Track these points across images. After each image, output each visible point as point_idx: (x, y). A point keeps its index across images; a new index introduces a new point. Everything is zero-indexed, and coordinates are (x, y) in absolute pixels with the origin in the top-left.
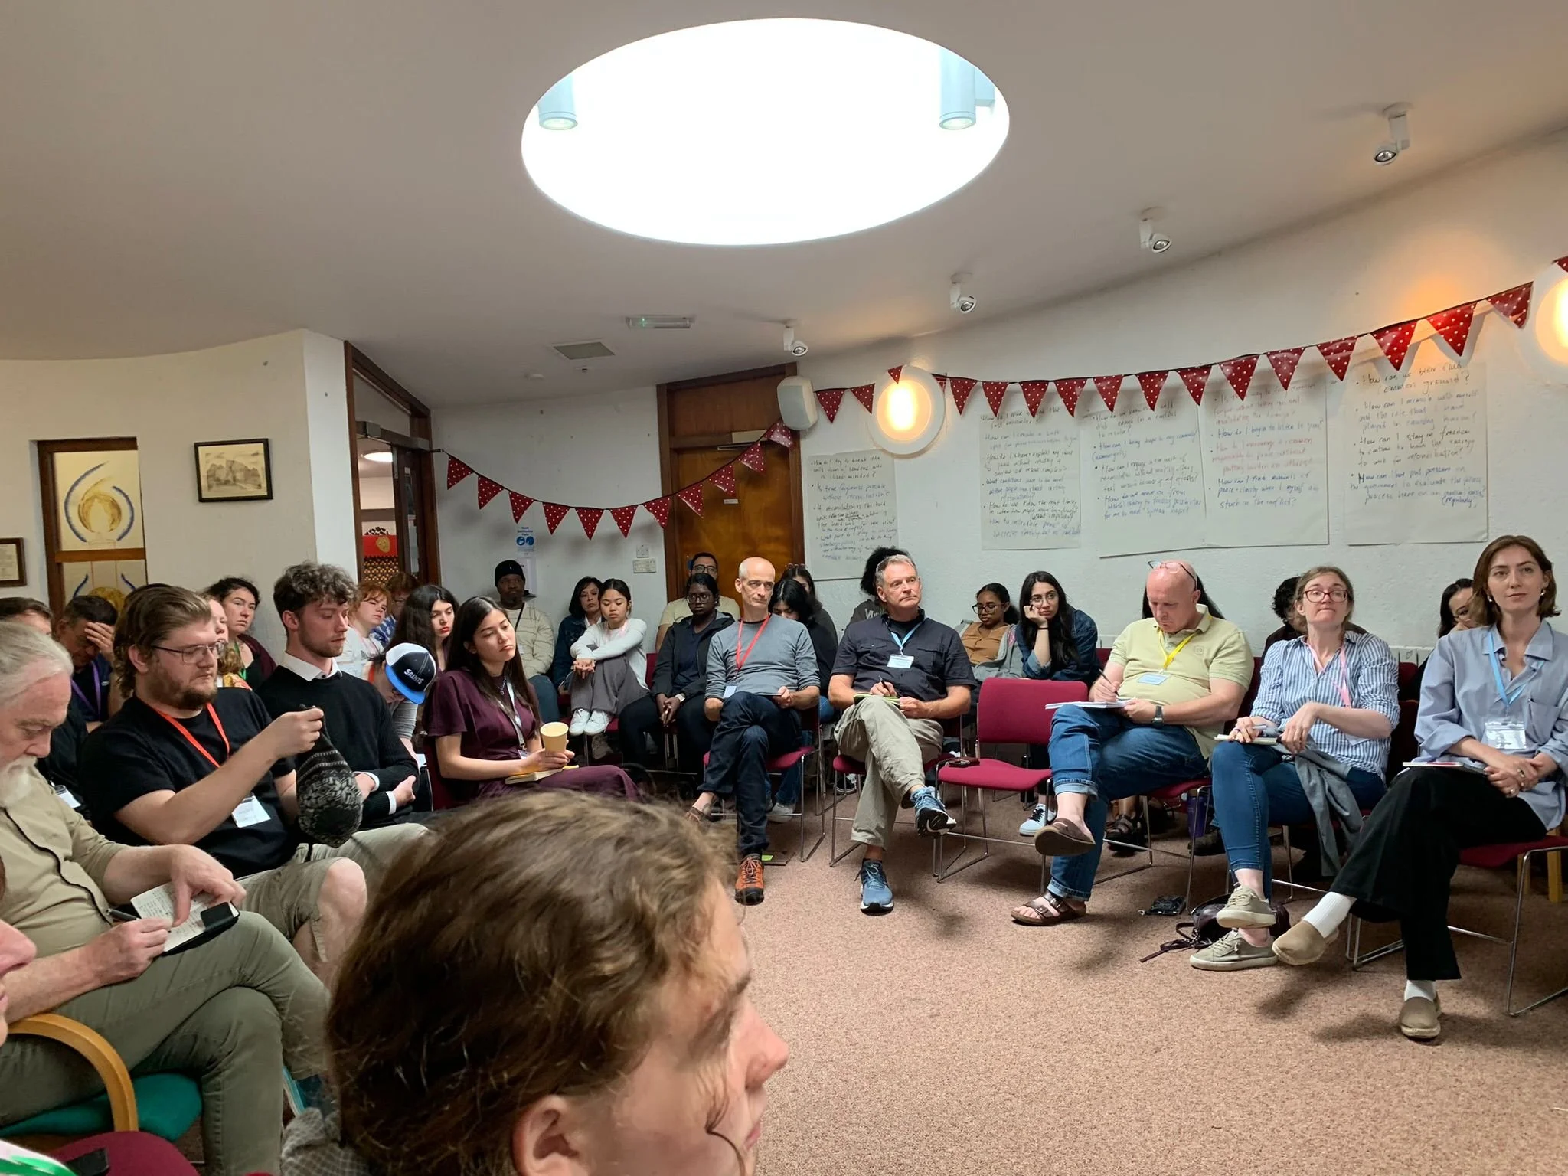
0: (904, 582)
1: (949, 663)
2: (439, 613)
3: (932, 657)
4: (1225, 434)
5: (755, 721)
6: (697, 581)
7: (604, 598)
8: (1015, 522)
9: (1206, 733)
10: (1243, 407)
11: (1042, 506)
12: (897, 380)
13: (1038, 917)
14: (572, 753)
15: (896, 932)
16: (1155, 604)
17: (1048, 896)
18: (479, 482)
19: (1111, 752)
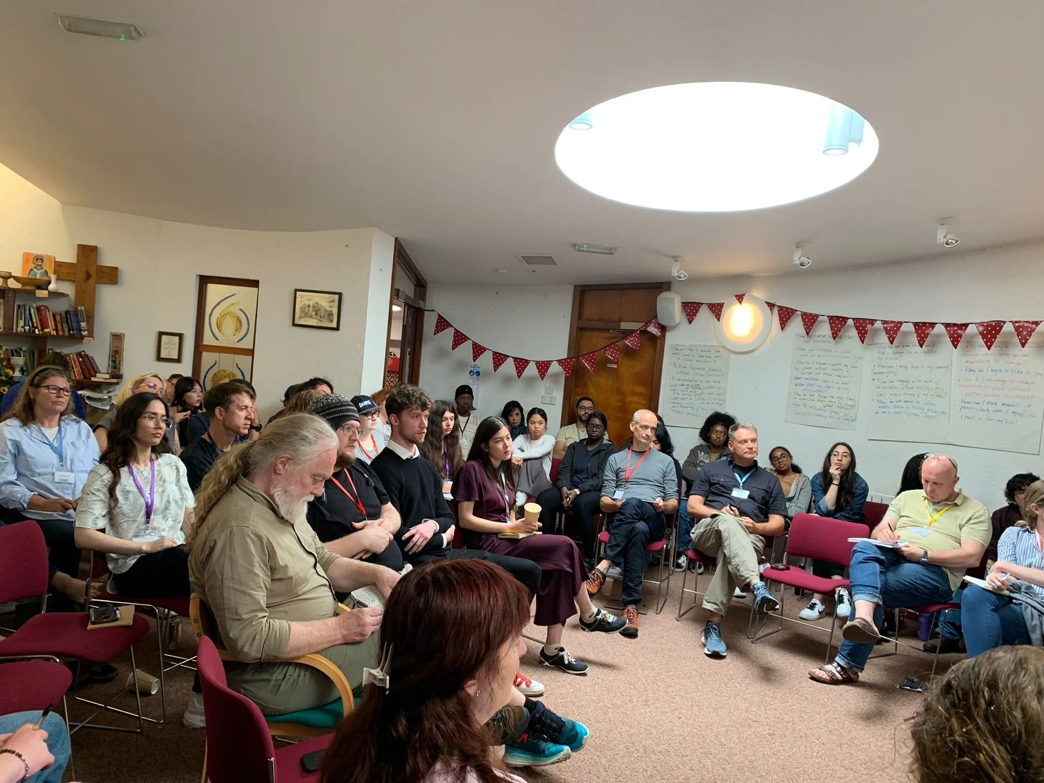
0: (749, 441)
1: (772, 499)
2: (447, 419)
3: (762, 494)
4: (971, 370)
5: (642, 518)
6: (596, 417)
7: (531, 419)
8: (811, 407)
9: (956, 574)
10: (986, 354)
11: (831, 399)
12: (740, 302)
13: (828, 678)
14: (541, 524)
15: (732, 672)
16: (927, 482)
17: (835, 664)
18: (455, 333)
19: (891, 577)
